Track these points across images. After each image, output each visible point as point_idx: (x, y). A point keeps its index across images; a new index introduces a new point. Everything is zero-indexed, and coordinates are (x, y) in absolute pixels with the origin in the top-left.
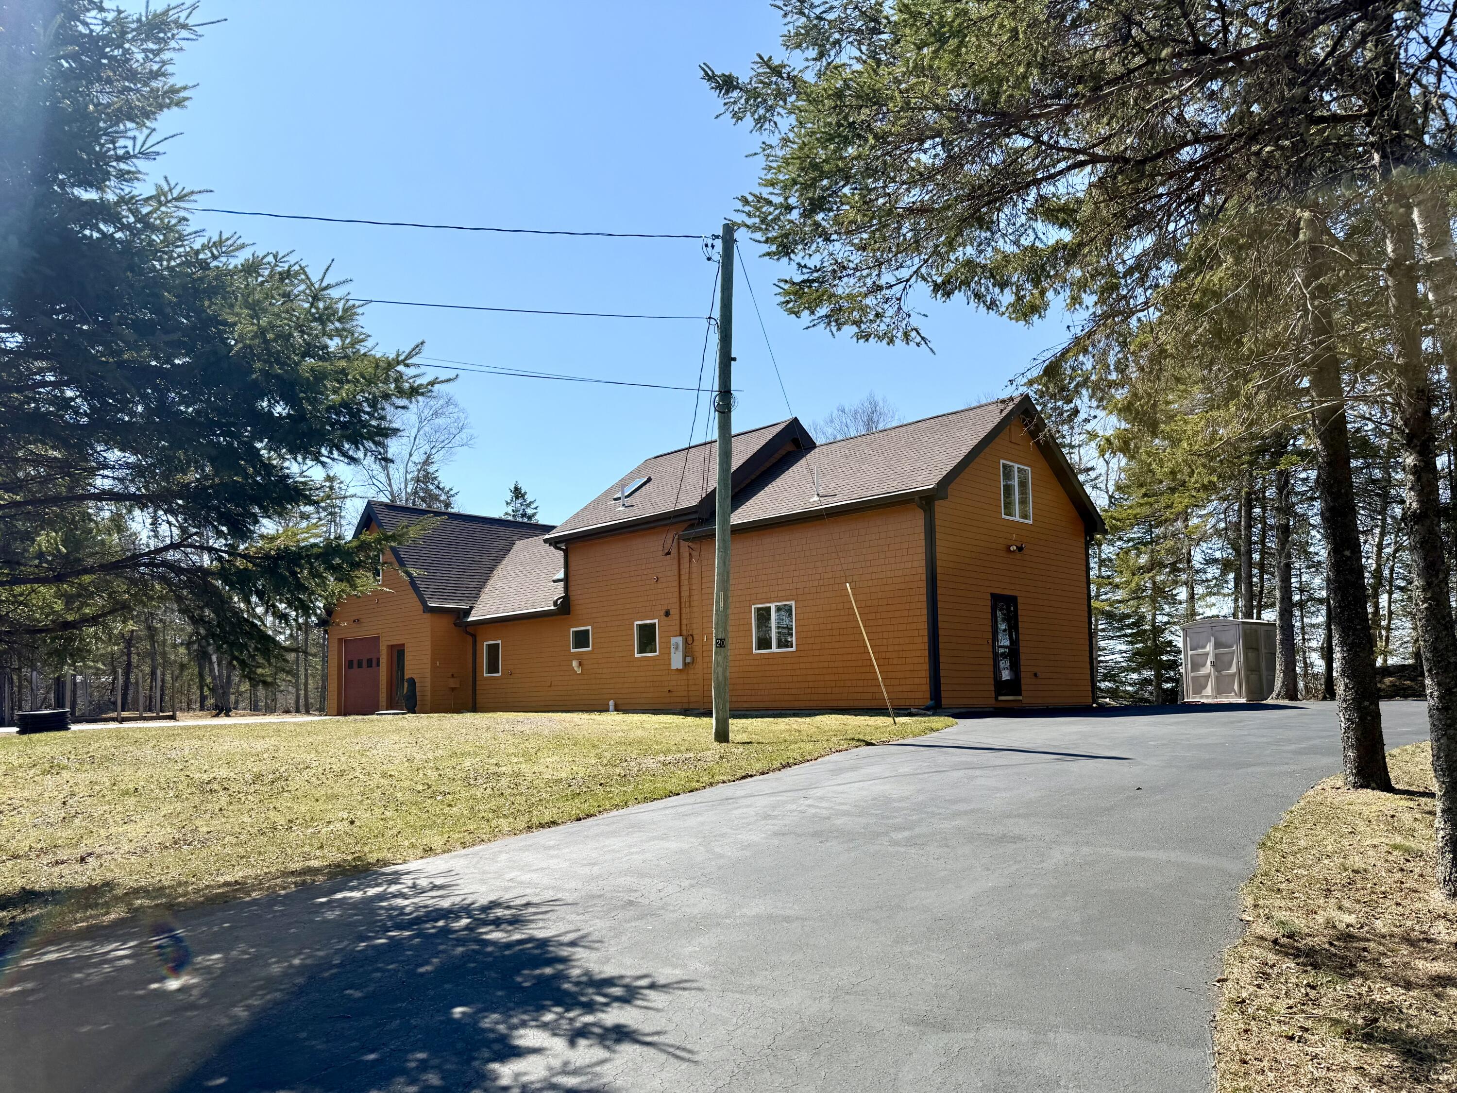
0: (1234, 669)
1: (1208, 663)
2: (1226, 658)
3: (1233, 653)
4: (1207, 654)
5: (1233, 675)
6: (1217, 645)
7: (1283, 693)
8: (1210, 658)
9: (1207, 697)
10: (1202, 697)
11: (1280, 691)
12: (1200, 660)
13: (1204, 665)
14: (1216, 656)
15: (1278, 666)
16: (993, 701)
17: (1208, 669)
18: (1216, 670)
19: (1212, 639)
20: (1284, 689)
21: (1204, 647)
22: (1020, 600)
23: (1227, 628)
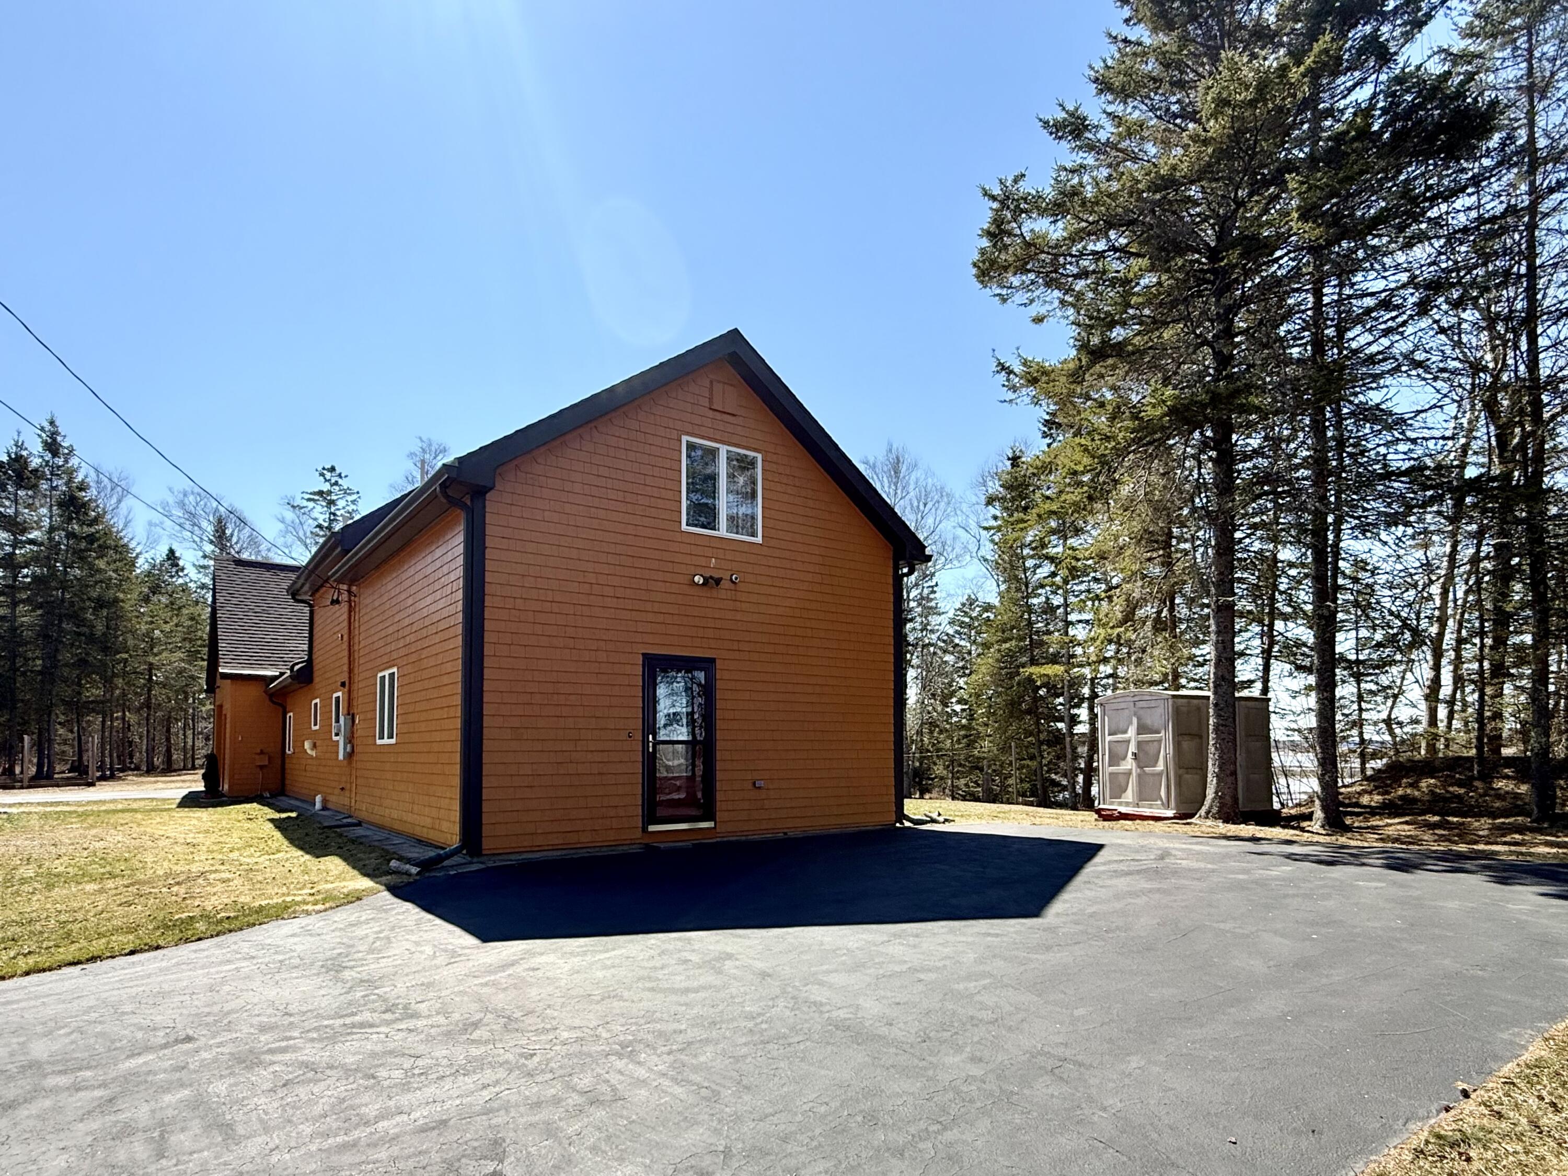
0: (1160, 767)
1: (1130, 755)
2: (1152, 749)
3: (1160, 741)
4: (1128, 741)
5: (1160, 774)
6: (1141, 729)
7: (1215, 810)
8: (1132, 748)
9: (1127, 804)
10: (1120, 804)
11: (1211, 807)
12: (1120, 749)
13: (1124, 758)
14: (1139, 744)
15: (1210, 768)
16: (639, 833)
17: (1129, 764)
18: (1140, 766)
19: (1135, 720)
20: (1217, 803)
21: (1125, 732)
22: (719, 664)
23: (1153, 704)
